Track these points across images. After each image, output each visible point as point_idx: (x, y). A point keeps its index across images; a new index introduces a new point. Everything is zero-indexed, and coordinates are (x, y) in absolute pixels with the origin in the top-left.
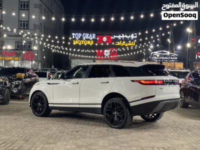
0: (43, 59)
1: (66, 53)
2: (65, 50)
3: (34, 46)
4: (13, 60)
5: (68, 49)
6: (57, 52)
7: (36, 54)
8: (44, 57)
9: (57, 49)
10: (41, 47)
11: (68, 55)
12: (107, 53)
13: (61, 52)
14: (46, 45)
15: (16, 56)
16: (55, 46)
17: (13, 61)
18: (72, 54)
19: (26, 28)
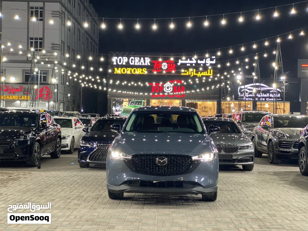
0: (68, 97)
1: (103, 88)
2: (101, 84)
3: (52, 77)
4: (18, 100)
5: (108, 81)
6: (89, 86)
7: (56, 91)
8: (69, 95)
9: (89, 81)
10: (64, 78)
11: (107, 91)
12: (168, 88)
13: (95, 86)
14: (72, 75)
15: (24, 94)
16: (86, 77)
17: (18, 102)
18: (112, 90)
19: (39, 48)
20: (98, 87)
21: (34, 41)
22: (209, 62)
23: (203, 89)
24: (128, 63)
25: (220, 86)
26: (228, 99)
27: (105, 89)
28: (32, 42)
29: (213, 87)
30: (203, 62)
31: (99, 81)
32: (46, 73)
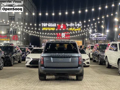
0: (24, 39)
3: (18, 31)
6: (33, 35)
12: (63, 35)
15: (7, 38)
16: (31, 31)
18: (41, 36)
19: (13, 20)
20: (36, 35)
21: (11, 17)
22: (79, 25)
23: (77, 36)
24: (47, 26)
25: (83, 34)
26: (86, 39)
27: (39, 36)
28: (10, 18)
29: (80, 35)
30: (77, 25)
31: (36, 33)
32: (16, 30)
